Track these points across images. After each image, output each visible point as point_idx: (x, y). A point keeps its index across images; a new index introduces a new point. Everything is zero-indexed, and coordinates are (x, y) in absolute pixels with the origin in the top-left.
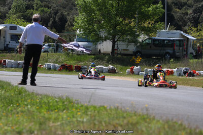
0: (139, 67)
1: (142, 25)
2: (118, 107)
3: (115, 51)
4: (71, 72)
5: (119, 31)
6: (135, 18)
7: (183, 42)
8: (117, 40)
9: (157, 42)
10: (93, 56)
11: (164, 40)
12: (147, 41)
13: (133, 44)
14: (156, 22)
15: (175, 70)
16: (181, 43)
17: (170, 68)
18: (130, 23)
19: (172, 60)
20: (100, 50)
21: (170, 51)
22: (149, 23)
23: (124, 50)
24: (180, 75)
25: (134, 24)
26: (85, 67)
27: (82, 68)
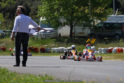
0: (93, 47)
1: (94, 12)
3: (73, 34)
4: (36, 54)
5: (76, 17)
6: (88, 6)
8: (74, 26)
9: (108, 25)
10: (55, 40)
11: (113, 24)
12: (99, 25)
13: (88, 28)
14: (106, 8)
17: (120, 47)
18: (84, 10)
20: (60, 34)
21: (119, 32)
22: (100, 10)
23: (80, 33)
25: (88, 11)
26: (49, 48)
27: (46, 49)
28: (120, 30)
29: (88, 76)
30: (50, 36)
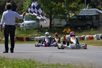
0: (69, 35)
1: (70, 7)
2: (69, 64)
3: (52, 26)
4: (22, 42)
5: (54, 11)
7: (98, 16)
8: (53, 18)
9: (80, 18)
10: (37, 30)
11: (85, 16)
12: (74, 18)
13: (64, 20)
14: (79, 3)
15: (94, 36)
16: (97, 17)
17: (91, 35)
18: (61, 5)
19: (92, 29)
20: (41, 26)
21: (90, 23)
22: (74, 5)
23: (58, 24)
24: (98, 39)
25: (64, 6)
26: (32, 37)
27: (30, 38)
28: (91, 21)
29: (64, 59)
30: (33, 27)
